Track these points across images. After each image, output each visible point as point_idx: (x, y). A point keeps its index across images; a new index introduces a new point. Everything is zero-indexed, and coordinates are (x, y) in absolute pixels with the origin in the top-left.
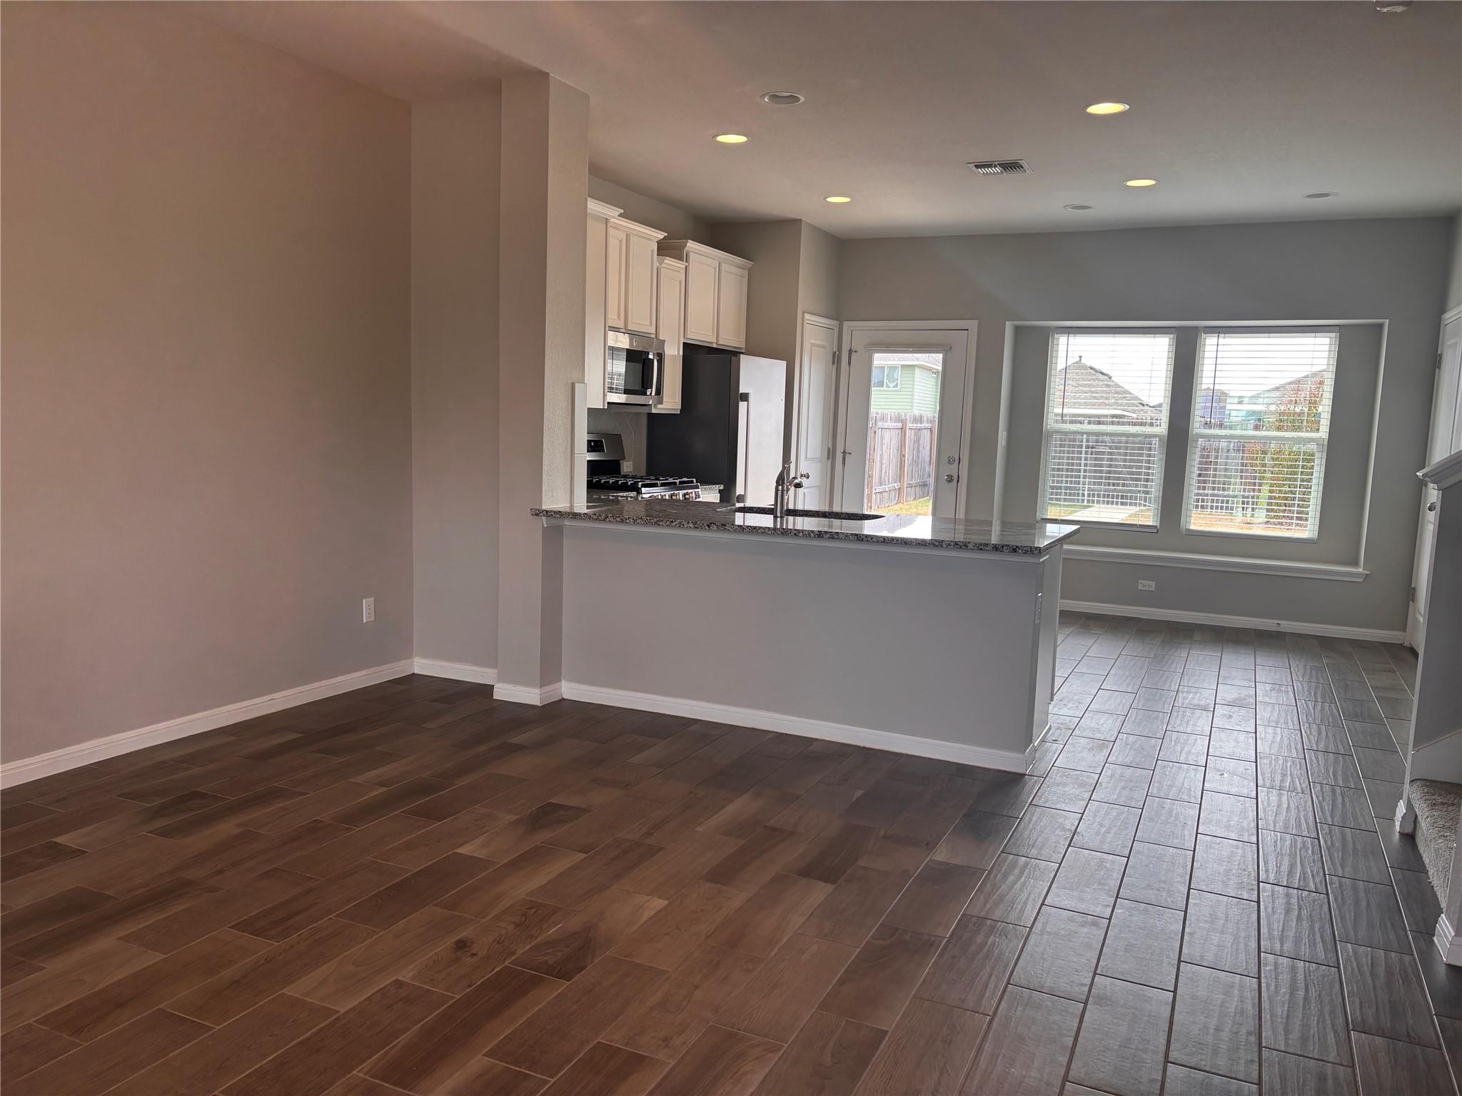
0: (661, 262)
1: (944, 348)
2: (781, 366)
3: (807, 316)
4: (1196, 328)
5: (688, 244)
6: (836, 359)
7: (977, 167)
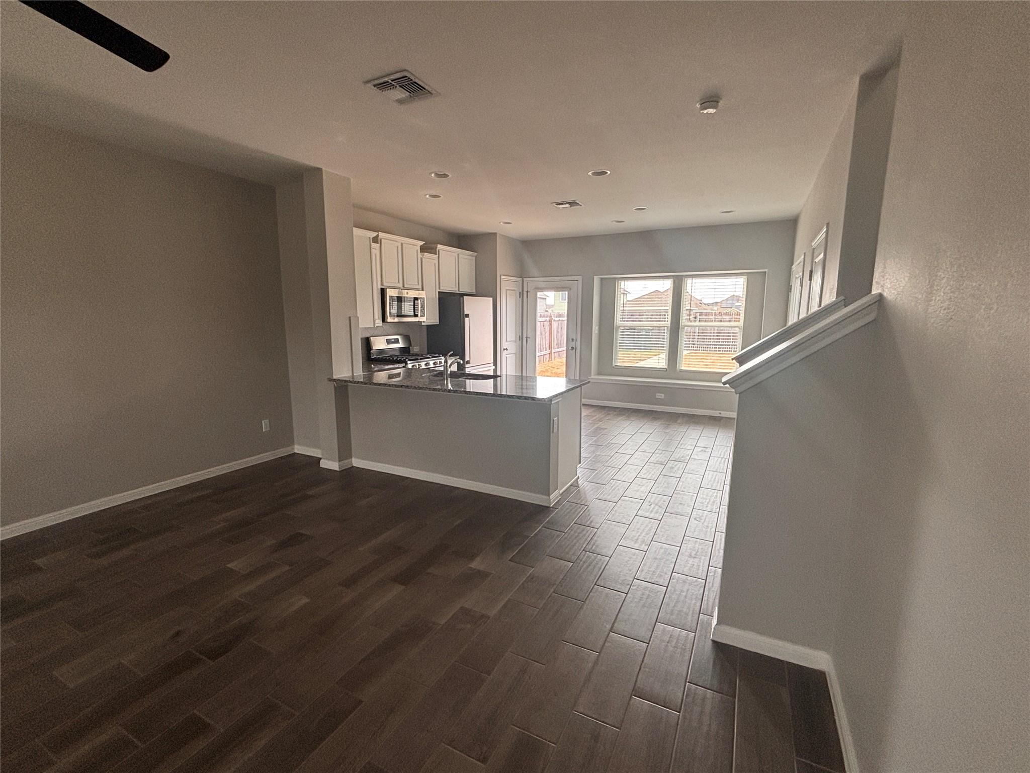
0: (423, 255)
1: (567, 289)
2: (490, 300)
3: (502, 277)
4: (682, 276)
5: (438, 247)
6: (521, 294)
7: (557, 204)
